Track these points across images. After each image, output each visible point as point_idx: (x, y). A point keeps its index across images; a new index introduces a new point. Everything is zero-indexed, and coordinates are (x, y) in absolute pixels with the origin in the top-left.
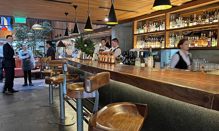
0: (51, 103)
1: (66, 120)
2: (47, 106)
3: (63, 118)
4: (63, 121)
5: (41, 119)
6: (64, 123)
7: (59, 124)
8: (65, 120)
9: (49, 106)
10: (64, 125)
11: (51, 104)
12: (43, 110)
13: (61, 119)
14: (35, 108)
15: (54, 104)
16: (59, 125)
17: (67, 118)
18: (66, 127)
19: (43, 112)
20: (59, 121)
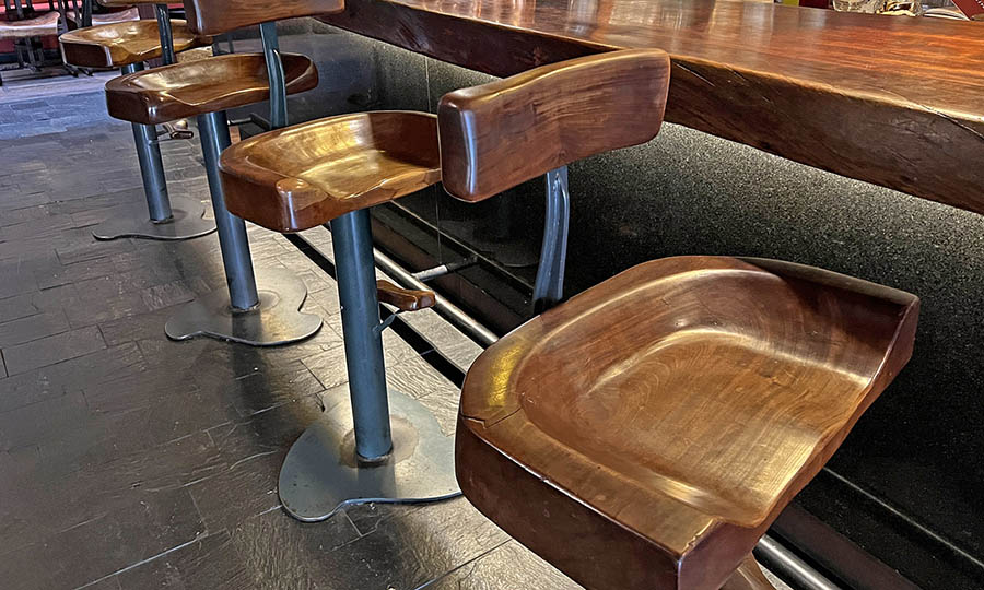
0: (161, 217)
1: (265, 317)
2: (138, 237)
3: (245, 305)
4: (249, 321)
5: (117, 315)
6: (258, 331)
7: (233, 341)
8: (257, 313)
9: (153, 239)
10: (259, 346)
11: (161, 223)
12: (122, 260)
13: (235, 310)
14: (70, 250)
15: (175, 224)
16: (230, 346)
17: (269, 300)
18: (271, 356)
19: (120, 272)
20: (229, 321)
